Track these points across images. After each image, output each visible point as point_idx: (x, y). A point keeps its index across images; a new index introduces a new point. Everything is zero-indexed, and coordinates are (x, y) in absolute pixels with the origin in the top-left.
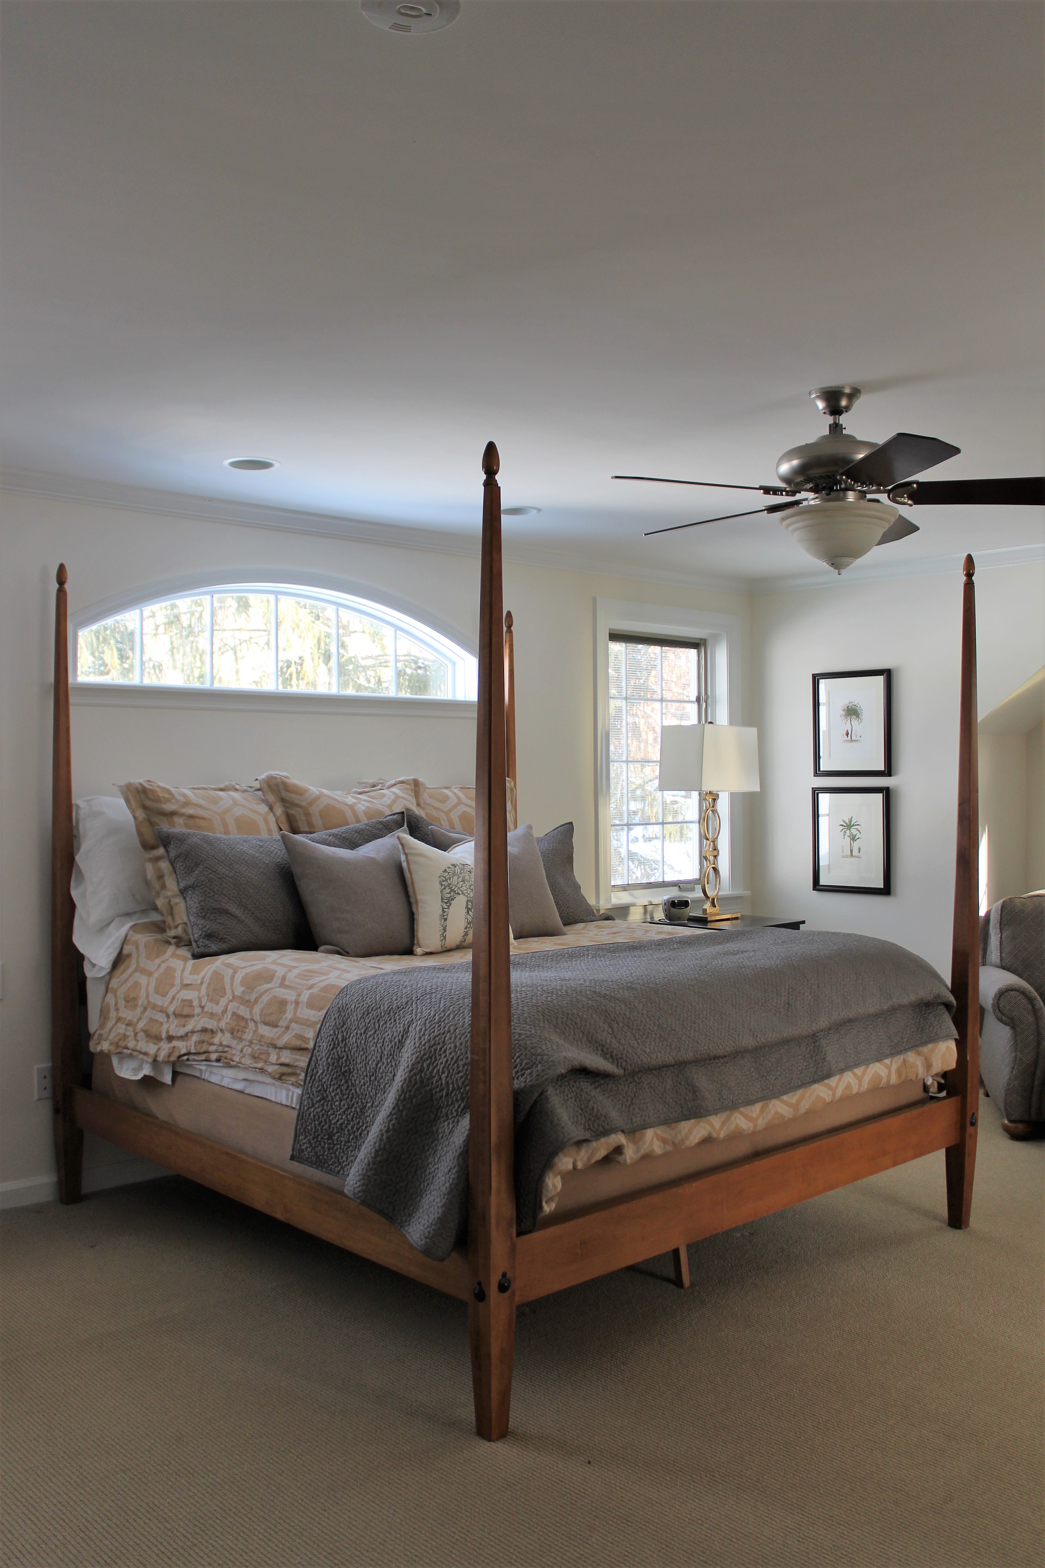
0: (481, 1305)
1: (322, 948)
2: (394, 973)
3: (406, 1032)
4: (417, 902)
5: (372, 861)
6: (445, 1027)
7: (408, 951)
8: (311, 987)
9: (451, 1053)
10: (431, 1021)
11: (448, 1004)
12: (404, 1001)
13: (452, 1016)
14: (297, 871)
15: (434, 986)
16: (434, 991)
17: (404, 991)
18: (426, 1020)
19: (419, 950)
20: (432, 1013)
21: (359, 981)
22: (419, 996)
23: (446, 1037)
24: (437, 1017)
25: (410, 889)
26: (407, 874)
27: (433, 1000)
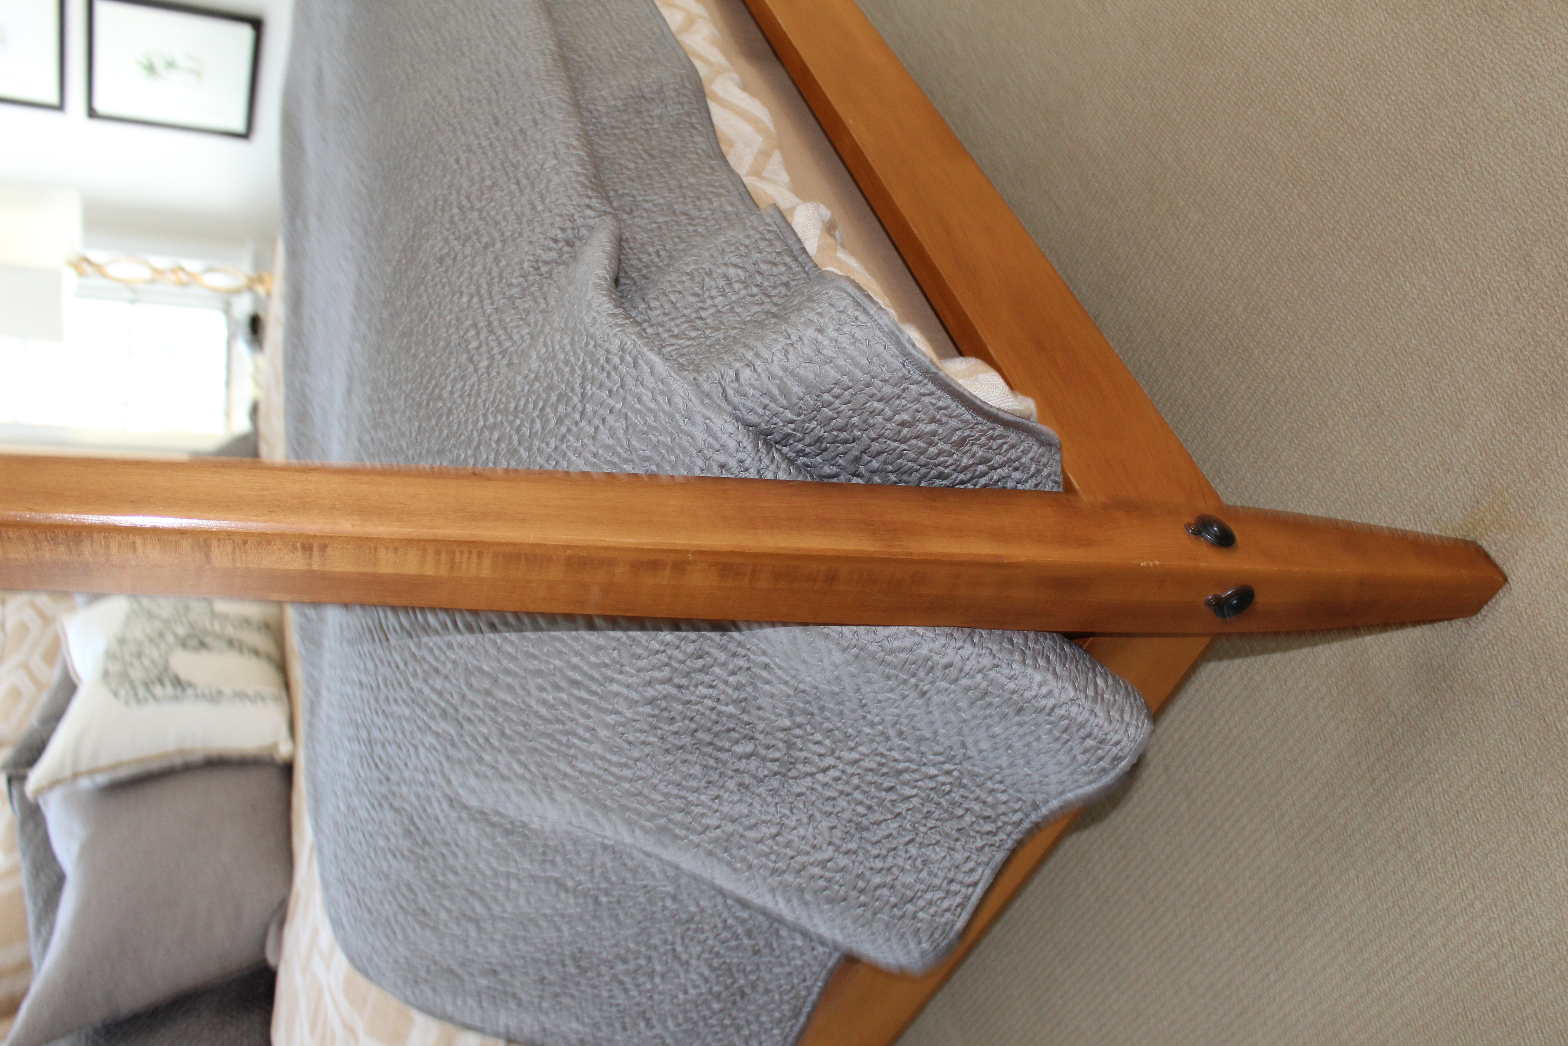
0: (1261, 598)
1: (271, 959)
2: (317, 828)
3: (480, 816)
4: (181, 752)
5: (89, 850)
6: (473, 704)
7: (287, 770)
8: (351, 1031)
9: (558, 688)
10: (453, 744)
11: (404, 694)
12: (389, 815)
13: (438, 683)
14: (97, 1015)
15: (351, 731)
16: (364, 734)
17: (363, 814)
18: (448, 758)
19: (284, 749)
20: (430, 739)
21: (336, 923)
22: (376, 773)
23: (505, 703)
24: (444, 726)
25: (155, 766)
26: (123, 773)
27: (390, 735)
